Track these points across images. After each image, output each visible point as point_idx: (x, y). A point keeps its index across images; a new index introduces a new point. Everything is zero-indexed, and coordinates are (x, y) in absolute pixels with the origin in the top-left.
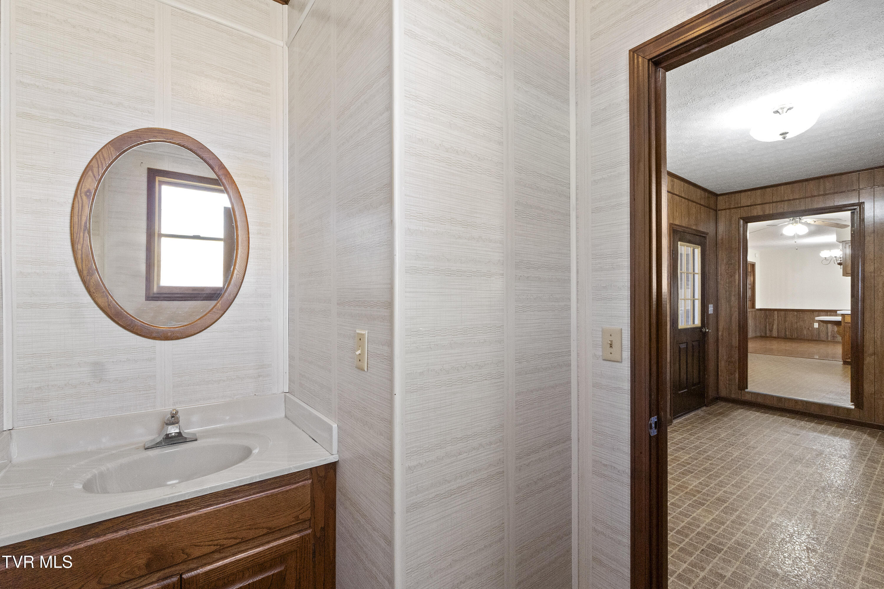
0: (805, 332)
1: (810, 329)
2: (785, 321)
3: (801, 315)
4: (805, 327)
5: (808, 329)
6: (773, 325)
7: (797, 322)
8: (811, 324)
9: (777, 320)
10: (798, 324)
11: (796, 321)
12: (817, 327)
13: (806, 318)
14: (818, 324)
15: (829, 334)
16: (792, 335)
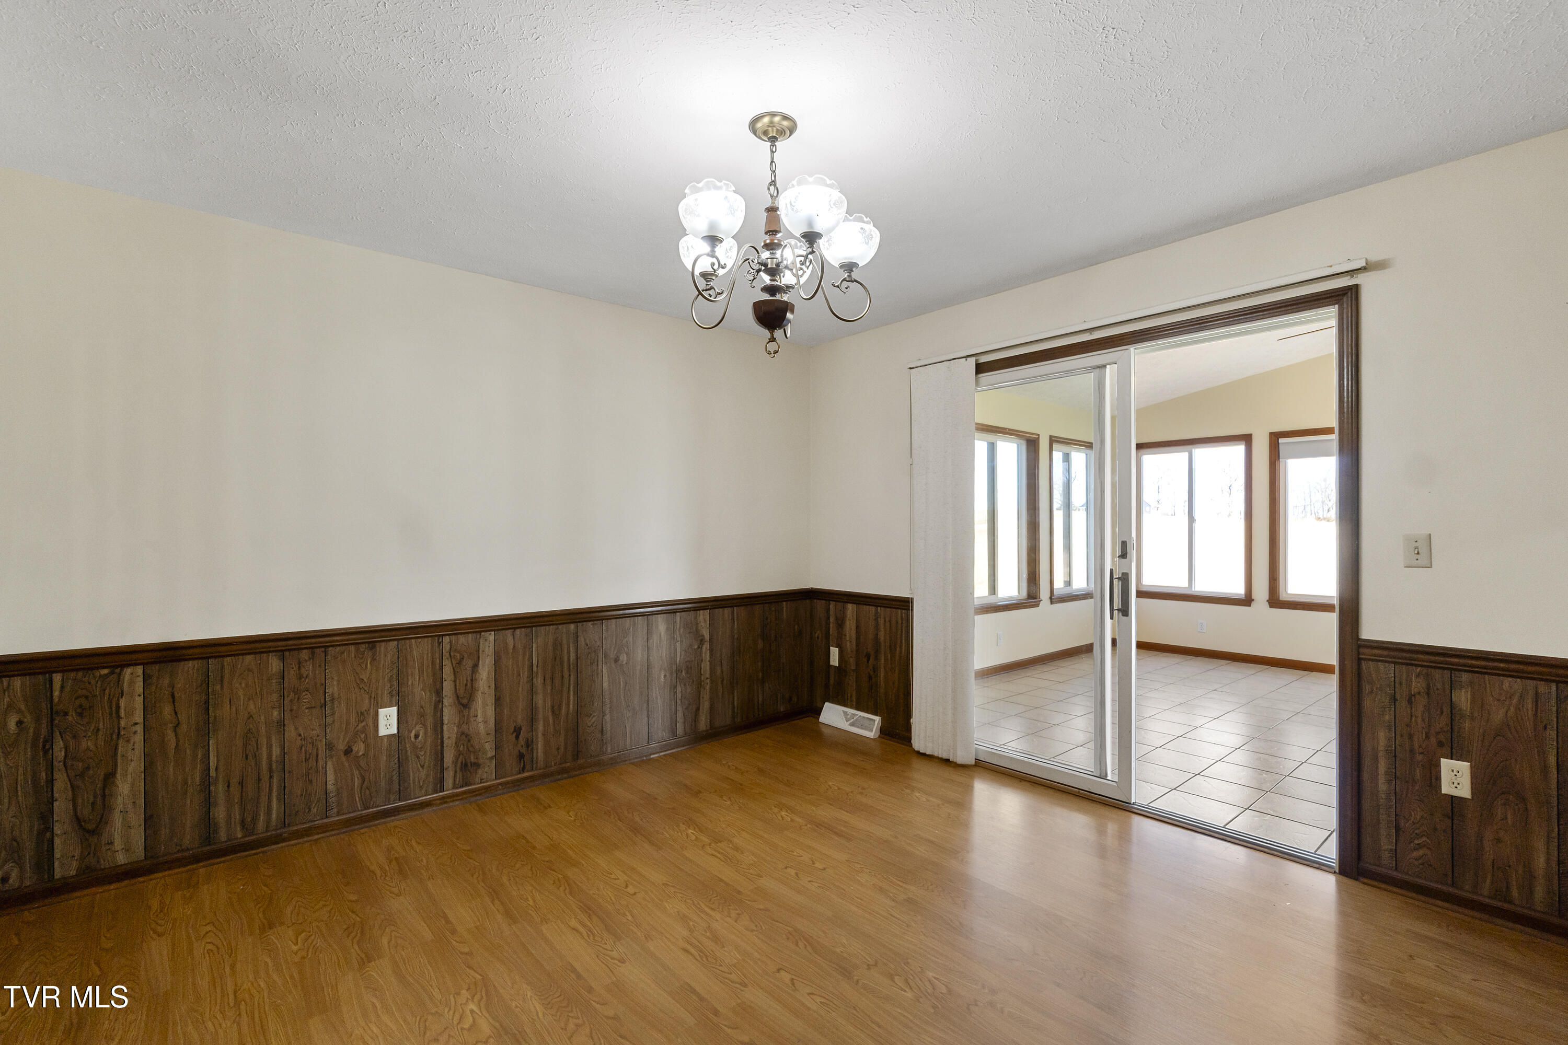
0: (331, 777)
1: (359, 748)
2: (205, 728)
3: (308, 669)
4: (330, 747)
5: (348, 752)
6: (110, 777)
7: (281, 724)
8: (362, 716)
9: (139, 738)
10: (290, 732)
11: (275, 713)
12: (394, 730)
13: (333, 689)
14: (395, 709)
15: (449, 757)
16: (255, 819)
